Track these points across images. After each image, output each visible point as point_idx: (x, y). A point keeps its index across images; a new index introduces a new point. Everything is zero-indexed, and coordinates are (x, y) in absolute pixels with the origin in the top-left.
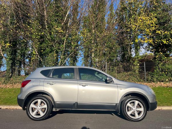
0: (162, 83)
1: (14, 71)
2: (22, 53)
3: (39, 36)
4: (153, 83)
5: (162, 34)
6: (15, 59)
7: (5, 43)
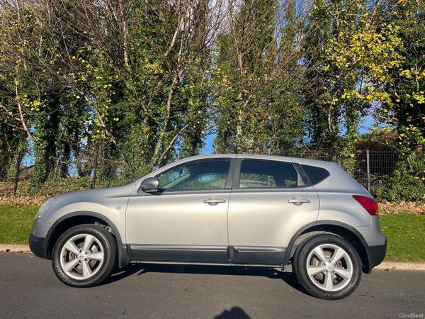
0: (412, 204)
1: (53, 166)
2: (70, 125)
3: (110, 83)
4: (387, 202)
5: (415, 79)
6: (53, 137)
7: (31, 98)
